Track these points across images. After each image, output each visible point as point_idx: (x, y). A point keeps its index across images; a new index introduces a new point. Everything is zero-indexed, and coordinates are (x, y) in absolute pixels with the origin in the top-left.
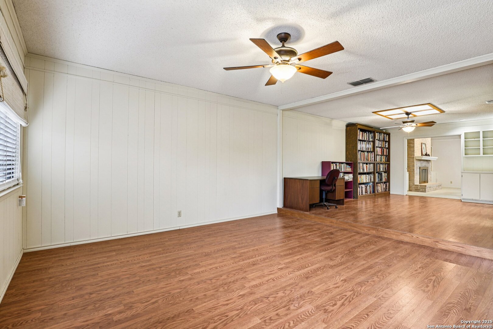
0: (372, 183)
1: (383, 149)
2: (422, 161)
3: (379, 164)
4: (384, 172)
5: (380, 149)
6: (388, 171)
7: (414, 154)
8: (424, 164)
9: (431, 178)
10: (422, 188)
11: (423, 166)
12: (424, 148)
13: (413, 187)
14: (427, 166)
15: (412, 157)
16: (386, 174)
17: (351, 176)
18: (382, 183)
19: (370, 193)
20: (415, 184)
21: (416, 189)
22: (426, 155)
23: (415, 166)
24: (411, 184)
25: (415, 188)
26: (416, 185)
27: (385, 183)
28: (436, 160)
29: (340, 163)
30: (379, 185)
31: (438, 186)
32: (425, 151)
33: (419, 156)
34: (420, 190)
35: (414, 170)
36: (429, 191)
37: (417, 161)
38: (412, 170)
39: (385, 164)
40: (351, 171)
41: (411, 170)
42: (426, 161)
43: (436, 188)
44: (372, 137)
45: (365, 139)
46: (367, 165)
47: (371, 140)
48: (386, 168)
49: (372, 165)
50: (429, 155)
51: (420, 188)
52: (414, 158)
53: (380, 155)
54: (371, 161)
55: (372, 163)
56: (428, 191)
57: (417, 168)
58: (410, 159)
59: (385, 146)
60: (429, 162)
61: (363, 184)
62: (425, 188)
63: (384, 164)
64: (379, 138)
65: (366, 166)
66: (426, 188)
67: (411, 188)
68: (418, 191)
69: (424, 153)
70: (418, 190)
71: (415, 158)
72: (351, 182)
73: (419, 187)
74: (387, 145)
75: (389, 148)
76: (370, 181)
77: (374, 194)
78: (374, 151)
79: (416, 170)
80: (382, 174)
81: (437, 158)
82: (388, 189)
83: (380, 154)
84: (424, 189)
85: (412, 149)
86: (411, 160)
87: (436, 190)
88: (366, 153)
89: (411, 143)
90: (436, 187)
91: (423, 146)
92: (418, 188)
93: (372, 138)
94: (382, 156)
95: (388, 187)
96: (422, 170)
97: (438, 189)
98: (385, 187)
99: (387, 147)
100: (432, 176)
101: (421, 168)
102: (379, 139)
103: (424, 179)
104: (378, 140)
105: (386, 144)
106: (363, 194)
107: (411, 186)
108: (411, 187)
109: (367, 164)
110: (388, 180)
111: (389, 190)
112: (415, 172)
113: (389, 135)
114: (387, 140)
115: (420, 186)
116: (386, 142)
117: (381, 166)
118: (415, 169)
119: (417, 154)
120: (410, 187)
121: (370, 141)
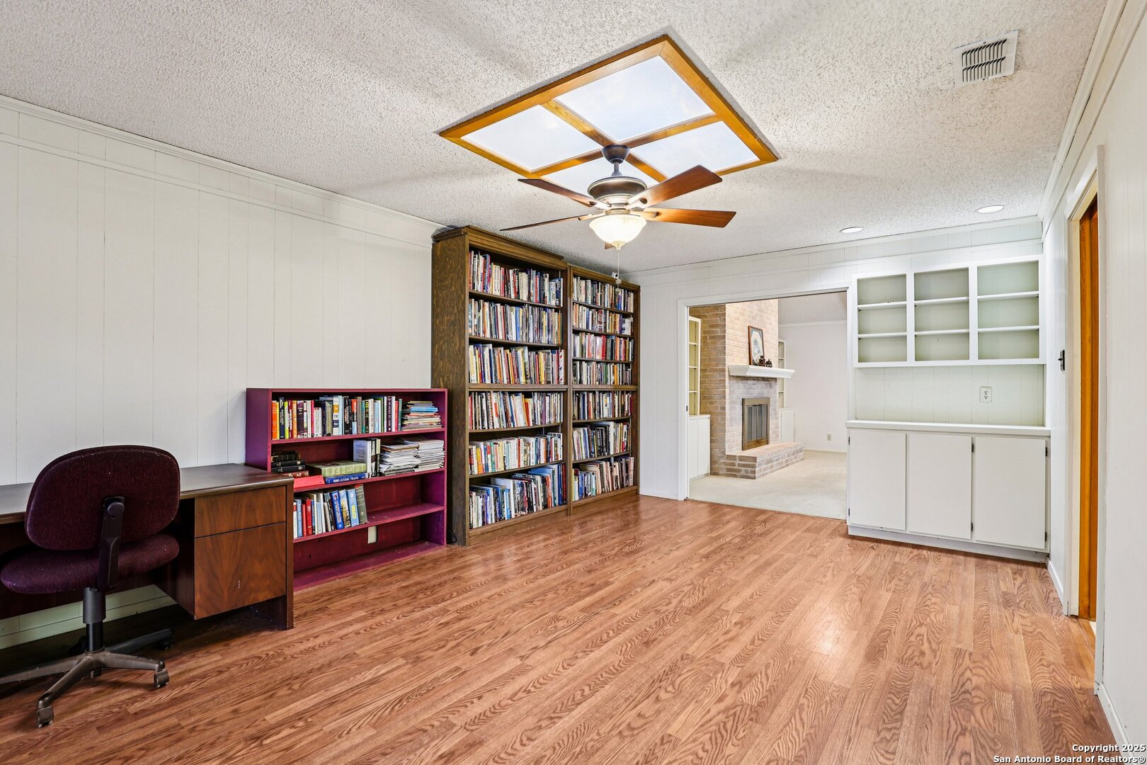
0: (555, 467)
1: (612, 341)
2: (750, 382)
3: (594, 393)
4: (617, 421)
5: (599, 340)
6: (630, 419)
7: (725, 360)
8: (757, 390)
9: (777, 427)
10: (744, 466)
11: (752, 396)
12: (756, 342)
13: (722, 461)
14: (765, 395)
15: (721, 367)
16: (625, 427)
17: (435, 449)
18: (608, 460)
19: (546, 506)
20: (726, 454)
21: (729, 470)
22: (762, 362)
23: (727, 396)
24: (717, 451)
25: (724, 463)
26: (729, 457)
27: (617, 458)
28: (790, 377)
29: (350, 396)
30: (595, 468)
31: (794, 454)
32: (759, 352)
33: (741, 364)
34: (739, 471)
35: (724, 408)
36: (766, 474)
37: (734, 381)
38: (719, 410)
39: (623, 393)
40: (438, 428)
41: (717, 407)
42: (764, 379)
43: (787, 461)
44: (558, 293)
45: (524, 297)
46: (530, 401)
47: (552, 302)
48: (623, 407)
49: (555, 400)
50: (769, 364)
51: (739, 465)
52: (724, 370)
53: (598, 362)
54: (548, 382)
55: (559, 392)
56: (763, 475)
57: (732, 402)
58: (715, 374)
59: (622, 329)
60: (773, 382)
61: (509, 475)
62: (754, 466)
63: (614, 393)
64: (594, 297)
65: (526, 405)
66: (757, 464)
67: (716, 466)
68: (735, 476)
69: (756, 358)
70: (735, 470)
71: (727, 373)
72: (437, 474)
73: (737, 462)
74: (628, 324)
75: (635, 337)
76: (547, 459)
77: (564, 507)
78: (564, 345)
79: (731, 409)
80: (606, 427)
81: (794, 371)
82: (631, 480)
83: (599, 357)
84: (749, 469)
85: (719, 345)
86: (717, 376)
87: (787, 466)
88: (523, 355)
89: (716, 326)
90: (789, 455)
91: (755, 335)
92: (733, 464)
93: (558, 297)
94: (607, 363)
95: (631, 473)
96: (750, 409)
97: (794, 461)
98: (621, 471)
99: (627, 332)
100: (780, 422)
101: (746, 404)
102: (594, 302)
103: (756, 434)
104: (590, 308)
105: (622, 322)
106: (506, 514)
107: (715, 459)
108: (716, 462)
109: (528, 395)
110: (632, 450)
111: (636, 483)
112: (728, 416)
113: (636, 290)
114: (631, 310)
115: (741, 458)
116: (625, 315)
117: (606, 400)
118: (727, 406)
119: (735, 358)
120: (712, 462)
121: (545, 308)
